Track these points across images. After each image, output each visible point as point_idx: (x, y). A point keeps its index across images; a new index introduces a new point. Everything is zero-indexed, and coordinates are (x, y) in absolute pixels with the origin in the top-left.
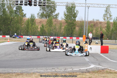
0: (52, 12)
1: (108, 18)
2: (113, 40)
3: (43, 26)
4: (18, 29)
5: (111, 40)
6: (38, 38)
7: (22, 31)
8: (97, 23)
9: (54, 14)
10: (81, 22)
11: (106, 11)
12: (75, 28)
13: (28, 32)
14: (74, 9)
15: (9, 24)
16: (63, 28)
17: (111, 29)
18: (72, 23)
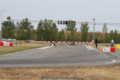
0: (73, 27)
1: (105, 31)
2: (109, 43)
3: (69, 36)
4: (54, 37)
5: (108, 43)
6: (66, 42)
7: (57, 39)
8: (99, 33)
9: (74, 29)
10: (90, 33)
11: (104, 27)
12: (87, 37)
13: (60, 39)
14: (87, 26)
15: (49, 35)
16: (80, 36)
17: (108, 37)
18: (86, 34)
